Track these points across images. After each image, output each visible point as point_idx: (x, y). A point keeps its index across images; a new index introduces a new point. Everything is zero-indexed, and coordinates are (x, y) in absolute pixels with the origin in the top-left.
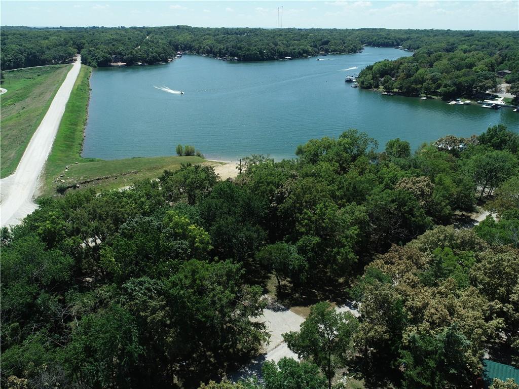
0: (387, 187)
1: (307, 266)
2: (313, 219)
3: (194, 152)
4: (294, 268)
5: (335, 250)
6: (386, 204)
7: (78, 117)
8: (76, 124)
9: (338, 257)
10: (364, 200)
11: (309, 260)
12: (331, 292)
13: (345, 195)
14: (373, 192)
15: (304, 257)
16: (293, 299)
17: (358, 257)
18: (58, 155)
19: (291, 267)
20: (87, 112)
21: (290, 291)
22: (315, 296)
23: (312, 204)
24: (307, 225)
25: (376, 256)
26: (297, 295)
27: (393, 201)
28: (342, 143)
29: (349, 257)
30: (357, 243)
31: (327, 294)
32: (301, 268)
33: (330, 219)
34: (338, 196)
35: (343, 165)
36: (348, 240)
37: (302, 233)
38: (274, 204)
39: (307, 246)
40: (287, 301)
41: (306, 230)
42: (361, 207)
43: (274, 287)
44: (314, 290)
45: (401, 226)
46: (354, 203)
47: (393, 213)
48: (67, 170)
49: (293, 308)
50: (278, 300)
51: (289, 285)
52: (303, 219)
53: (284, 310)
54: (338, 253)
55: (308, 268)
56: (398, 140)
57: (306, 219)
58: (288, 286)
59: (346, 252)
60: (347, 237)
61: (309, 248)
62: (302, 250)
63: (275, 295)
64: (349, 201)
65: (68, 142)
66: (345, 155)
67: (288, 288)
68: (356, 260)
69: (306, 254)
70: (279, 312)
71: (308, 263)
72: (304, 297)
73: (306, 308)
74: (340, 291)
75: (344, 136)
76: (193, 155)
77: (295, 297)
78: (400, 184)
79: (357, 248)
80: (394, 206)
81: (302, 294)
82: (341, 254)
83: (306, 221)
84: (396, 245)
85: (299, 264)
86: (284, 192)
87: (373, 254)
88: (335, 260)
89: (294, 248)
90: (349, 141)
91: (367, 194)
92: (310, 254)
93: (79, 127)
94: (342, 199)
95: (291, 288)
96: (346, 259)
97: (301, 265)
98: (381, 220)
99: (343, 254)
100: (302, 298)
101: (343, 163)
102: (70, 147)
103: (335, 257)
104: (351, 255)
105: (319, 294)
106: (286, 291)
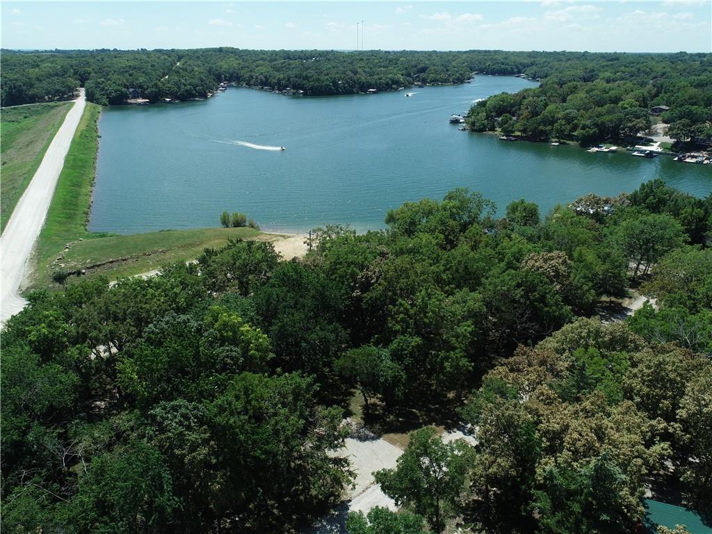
0: (510, 266)
1: (404, 377)
2: (412, 312)
3: (245, 221)
4: (386, 380)
5: (442, 354)
6: (509, 290)
7: (82, 175)
8: (79, 185)
9: (446, 364)
10: (480, 284)
11: (406, 369)
12: (437, 411)
13: (453, 279)
14: (491, 273)
15: (400, 365)
16: (386, 423)
17: (473, 364)
18: (56, 228)
19: (382, 380)
20: (95, 168)
21: (381, 411)
22: (417, 417)
23: (410, 291)
24: (403, 320)
25: (497, 361)
26: (391, 417)
27: (518, 286)
28: (448, 207)
29: (461, 364)
30: (471, 343)
31: (432, 414)
32: (396, 381)
33: (434, 312)
34: (445, 280)
35: (450, 237)
36: (459, 340)
37: (396, 332)
38: (357, 293)
39: (403, 350)
40: (377, 426)
41: (402, 328)
42: (476, 295)
43: (360, 408)
44: (414, 410)
45: (530, 320)
46: (466, 289)
47: (519, 302)
48: (67, 250)
49: (386, 436)
50: (365, 425)
51: (380, 403)
52: (398, 312)
53: (373, 439)
54: (446, 358)
55: (405, 379)
56: (522, 202)
57: (401, 312)
58: (378, 406)
59: (457, 357)
60: (457, 336)
61: (406, 352)
62: (397, 356)
63: (362, 418)
64: (459, 287)
65: (69, 210)
66: (452, 222)
67: (378, 408)
68: (471, 368)
69: (402, 361)
70: (367, 442)
71: (406, 374)
72: (401, 419)
73: (404, 435)
74: (449, 409)
75: (450, 198)
76: (244, 226)
77: (388, 420)
78: (527, 262)
79: (472, 351)
80: (519, 293)
81: (397, 416)
82: (450, 360)
83: (402, 315)
84: (523, 346)
85: (393, 374)
86: (371, 277)
87: (494, 358)
88: (442, 368)
89: (385, 353)
90: (456, 203)
91: (483, 276)
92: (408, 361)
93: (83, 190)
94: (449, 283)
95: (383, 408)
96: (457, 367)
97: (395, 377)
98: (503, 311)
99: (452, 359)
100: (398, 421)
101: (449, 234)
102: (71, 217)
103: (443, 363)
104: (464, 362)
105: (421, 415)
106: (377, 413)
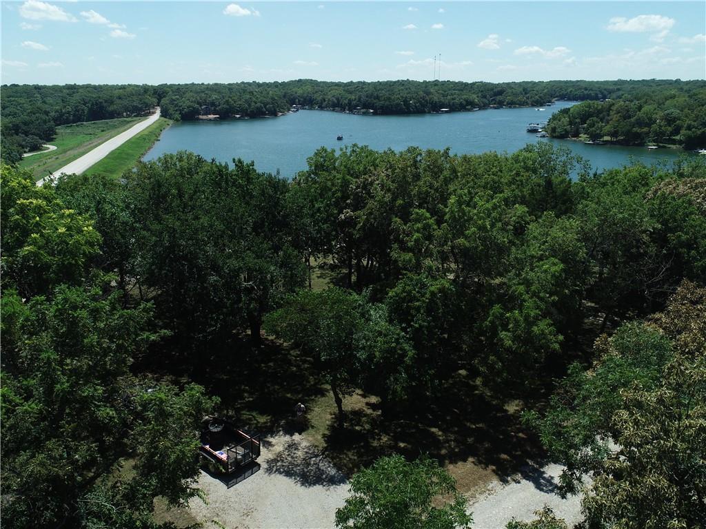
1: (410, 354)
4: (371, 357)
9: (503, 334)
11: (417, 339)
12: (481, 435)
15: (404, 329)
16: (369, 450)
17: (561, 338)
19: (362, 355)
21: (367, 427)
22: (436, 444)
26: (385, 439)
31: (470, 440)
32: (392, 361)
39: (412, 299)
43: (329, 417)
44: (434, 430)
50: (325, 449)
51: (369, 411)
53: (332, 481)
54: (503, 323)
61: (418, 304)
63: (324, 436)
67: (364, 419)
68: (557, 346)
69: (409, 322)
70: (316, 488)
71: (415, 347)
72: (402, 445)
74: (506, 433)
77: (375, 444)
85: (387, 346)
92: (420, 321)
95: (373, 422)
97: (391, 351)
103: (495, 333)
104: (543, 326)
105: (448, 441)
106: (357, 428)
